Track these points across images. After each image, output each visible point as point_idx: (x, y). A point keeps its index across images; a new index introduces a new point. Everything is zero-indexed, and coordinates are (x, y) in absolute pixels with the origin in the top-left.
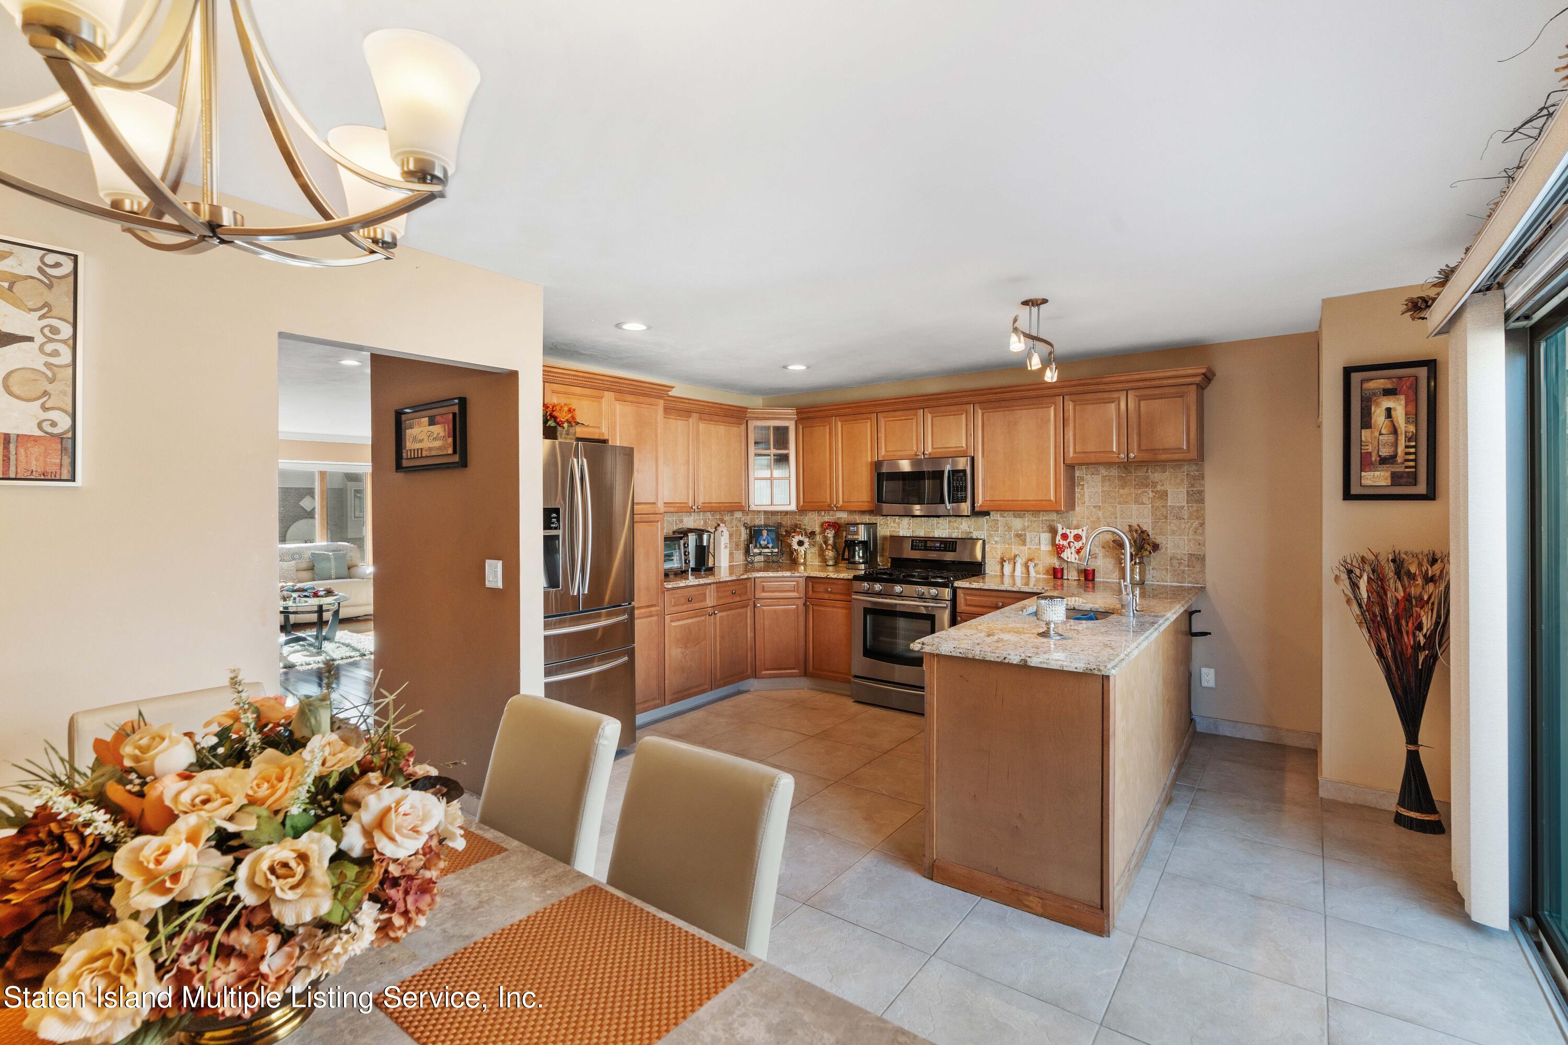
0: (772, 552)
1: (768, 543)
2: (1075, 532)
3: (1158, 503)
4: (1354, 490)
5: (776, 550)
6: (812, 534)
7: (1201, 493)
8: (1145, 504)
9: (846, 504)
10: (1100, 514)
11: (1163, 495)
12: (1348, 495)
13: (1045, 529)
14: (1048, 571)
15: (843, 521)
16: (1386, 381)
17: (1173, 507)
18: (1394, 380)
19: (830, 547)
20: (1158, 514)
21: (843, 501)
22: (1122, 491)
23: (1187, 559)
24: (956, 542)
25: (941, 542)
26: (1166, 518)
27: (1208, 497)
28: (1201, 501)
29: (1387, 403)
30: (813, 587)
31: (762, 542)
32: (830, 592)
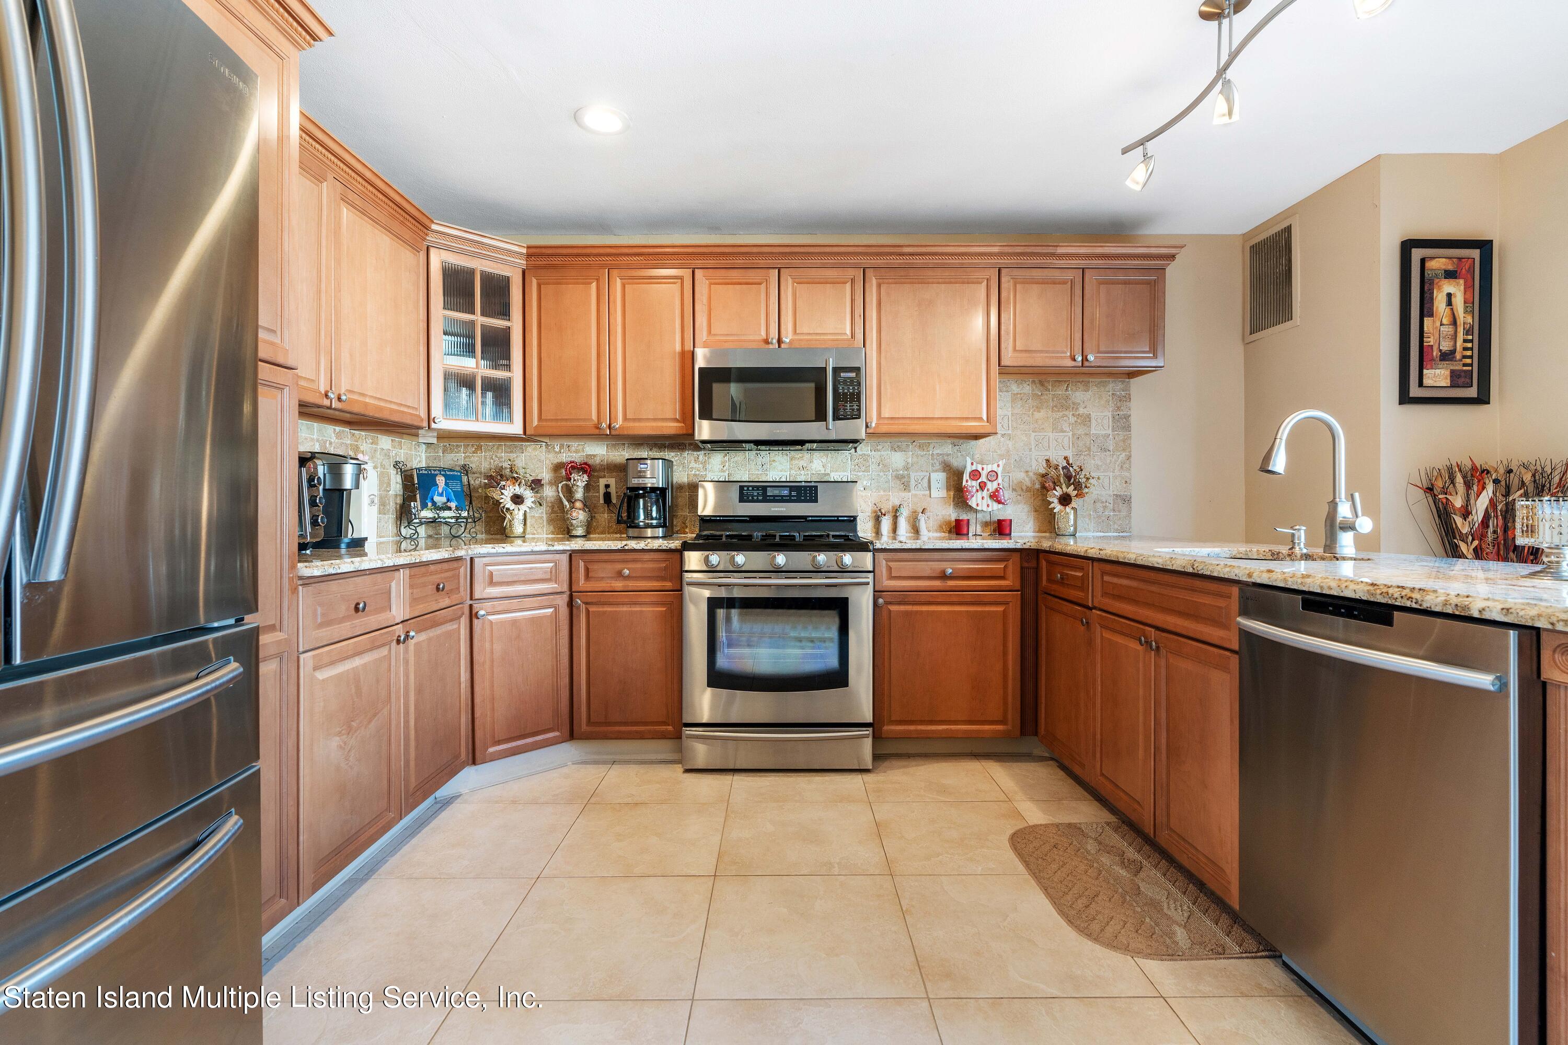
0: (457, 518)
1: (448, 500)
2: (988, 468)
3: (1081, 431)
4: (1415, 392)
5: (465, 514)
6: (536, 485)
7: (1127, 417)
8: (1065, 432)
9: (631, 424)
10: (1010, 444)
11: (1086, 420)
12: (1405, 398)
13: (938, 466)
14: (941, 527)
15: (598, 460)
16: (1447, 260)
17: (1097, 436)
18: (1455, 260)
19: (578, 505)
20: (1081, 445)
21: (625, 418)
22: (1037, 415)
23: (1112, 502)
24: (816, 487)
25: (792, 488)
26: (1089, 449)
27: (1134, 420)
28: (1128, 428)
29: (1449, 287)
30: (587, 570)
31: (436, 498)
32: (628, 578)
